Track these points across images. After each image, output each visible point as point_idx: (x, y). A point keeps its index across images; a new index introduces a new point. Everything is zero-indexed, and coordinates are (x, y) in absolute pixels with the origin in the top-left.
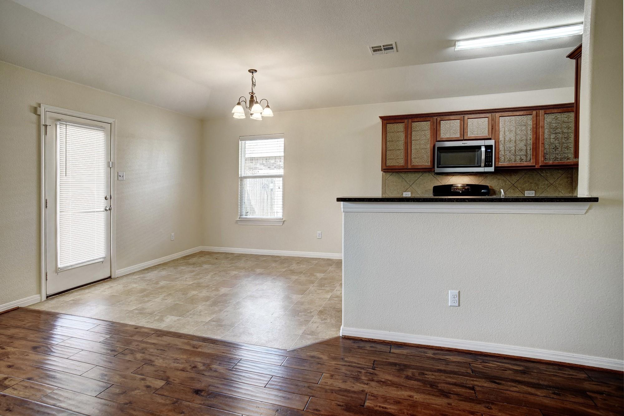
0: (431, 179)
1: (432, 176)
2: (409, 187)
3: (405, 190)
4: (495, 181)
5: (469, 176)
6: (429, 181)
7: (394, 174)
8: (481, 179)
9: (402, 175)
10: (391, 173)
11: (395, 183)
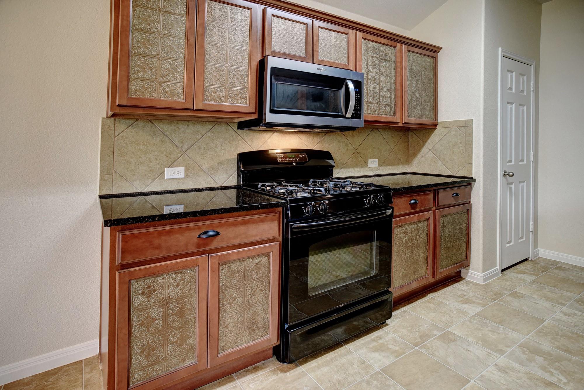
0: (231, 139)
1: (234, 133)
2: (179, 155)
3: (170, 164)
4: (334, 144)
5: (299, 135)
6: (226, 142)
7: (141, 123)
8: (317, 140)
9: (162, 126)
10: (132, 122)
11: (141, 147)
